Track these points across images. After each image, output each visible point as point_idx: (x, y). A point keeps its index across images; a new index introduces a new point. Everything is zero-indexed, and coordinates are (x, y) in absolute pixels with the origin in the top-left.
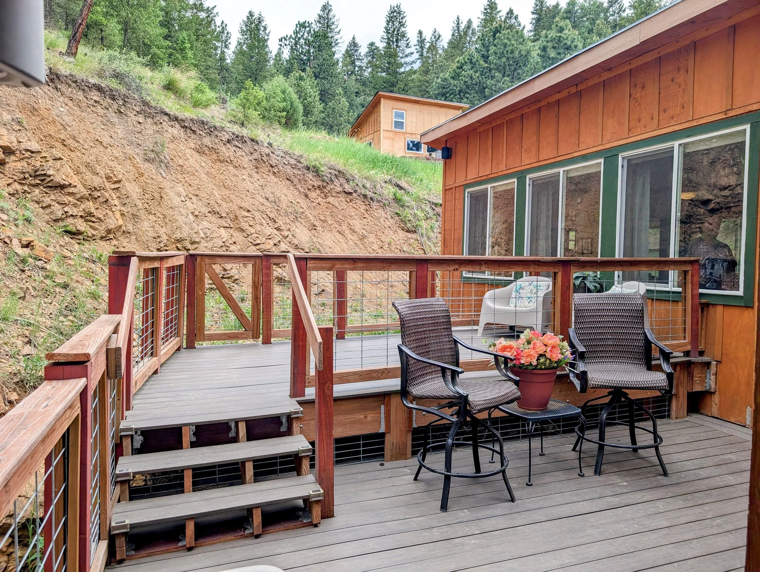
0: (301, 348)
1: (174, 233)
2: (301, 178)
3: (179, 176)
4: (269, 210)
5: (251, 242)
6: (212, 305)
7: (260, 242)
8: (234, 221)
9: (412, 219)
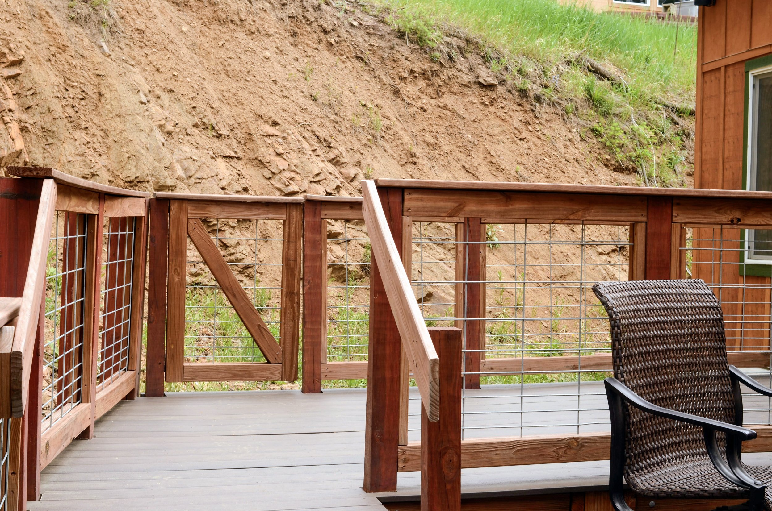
0: (388, 385)
1: (123, 168)
2: (386, 55)
3: (136, 52)
4: (318, 121)
5: (279, 189)
6: (197, 317)
7: (296, 189)
8: (245, 144)
9: (627, 142)
